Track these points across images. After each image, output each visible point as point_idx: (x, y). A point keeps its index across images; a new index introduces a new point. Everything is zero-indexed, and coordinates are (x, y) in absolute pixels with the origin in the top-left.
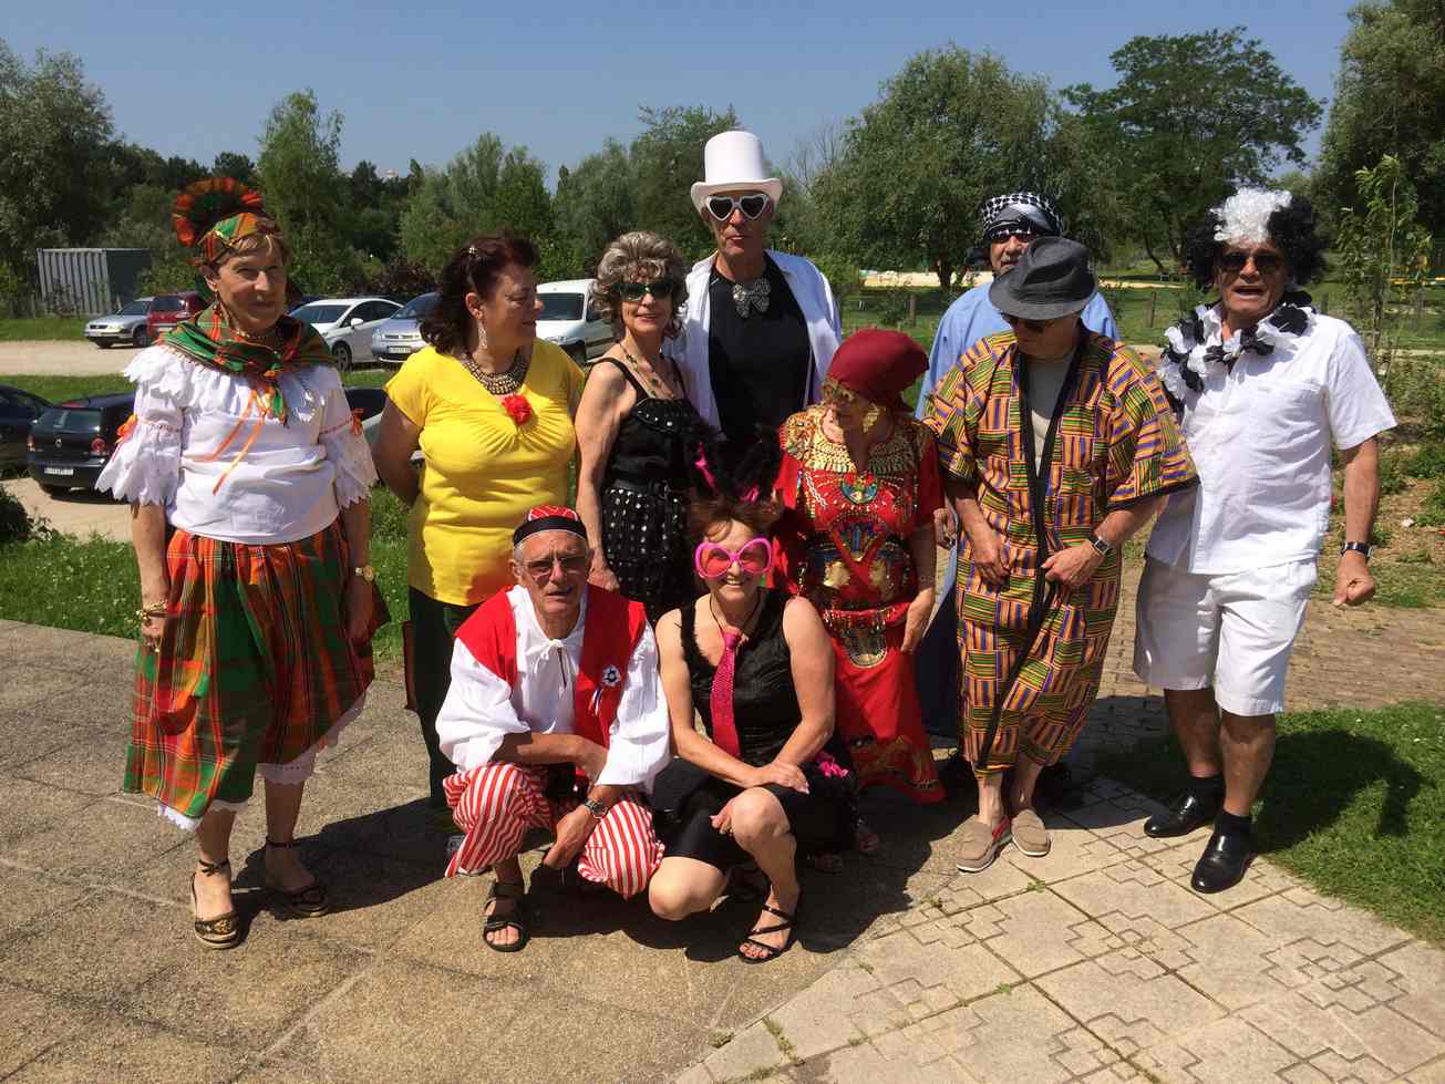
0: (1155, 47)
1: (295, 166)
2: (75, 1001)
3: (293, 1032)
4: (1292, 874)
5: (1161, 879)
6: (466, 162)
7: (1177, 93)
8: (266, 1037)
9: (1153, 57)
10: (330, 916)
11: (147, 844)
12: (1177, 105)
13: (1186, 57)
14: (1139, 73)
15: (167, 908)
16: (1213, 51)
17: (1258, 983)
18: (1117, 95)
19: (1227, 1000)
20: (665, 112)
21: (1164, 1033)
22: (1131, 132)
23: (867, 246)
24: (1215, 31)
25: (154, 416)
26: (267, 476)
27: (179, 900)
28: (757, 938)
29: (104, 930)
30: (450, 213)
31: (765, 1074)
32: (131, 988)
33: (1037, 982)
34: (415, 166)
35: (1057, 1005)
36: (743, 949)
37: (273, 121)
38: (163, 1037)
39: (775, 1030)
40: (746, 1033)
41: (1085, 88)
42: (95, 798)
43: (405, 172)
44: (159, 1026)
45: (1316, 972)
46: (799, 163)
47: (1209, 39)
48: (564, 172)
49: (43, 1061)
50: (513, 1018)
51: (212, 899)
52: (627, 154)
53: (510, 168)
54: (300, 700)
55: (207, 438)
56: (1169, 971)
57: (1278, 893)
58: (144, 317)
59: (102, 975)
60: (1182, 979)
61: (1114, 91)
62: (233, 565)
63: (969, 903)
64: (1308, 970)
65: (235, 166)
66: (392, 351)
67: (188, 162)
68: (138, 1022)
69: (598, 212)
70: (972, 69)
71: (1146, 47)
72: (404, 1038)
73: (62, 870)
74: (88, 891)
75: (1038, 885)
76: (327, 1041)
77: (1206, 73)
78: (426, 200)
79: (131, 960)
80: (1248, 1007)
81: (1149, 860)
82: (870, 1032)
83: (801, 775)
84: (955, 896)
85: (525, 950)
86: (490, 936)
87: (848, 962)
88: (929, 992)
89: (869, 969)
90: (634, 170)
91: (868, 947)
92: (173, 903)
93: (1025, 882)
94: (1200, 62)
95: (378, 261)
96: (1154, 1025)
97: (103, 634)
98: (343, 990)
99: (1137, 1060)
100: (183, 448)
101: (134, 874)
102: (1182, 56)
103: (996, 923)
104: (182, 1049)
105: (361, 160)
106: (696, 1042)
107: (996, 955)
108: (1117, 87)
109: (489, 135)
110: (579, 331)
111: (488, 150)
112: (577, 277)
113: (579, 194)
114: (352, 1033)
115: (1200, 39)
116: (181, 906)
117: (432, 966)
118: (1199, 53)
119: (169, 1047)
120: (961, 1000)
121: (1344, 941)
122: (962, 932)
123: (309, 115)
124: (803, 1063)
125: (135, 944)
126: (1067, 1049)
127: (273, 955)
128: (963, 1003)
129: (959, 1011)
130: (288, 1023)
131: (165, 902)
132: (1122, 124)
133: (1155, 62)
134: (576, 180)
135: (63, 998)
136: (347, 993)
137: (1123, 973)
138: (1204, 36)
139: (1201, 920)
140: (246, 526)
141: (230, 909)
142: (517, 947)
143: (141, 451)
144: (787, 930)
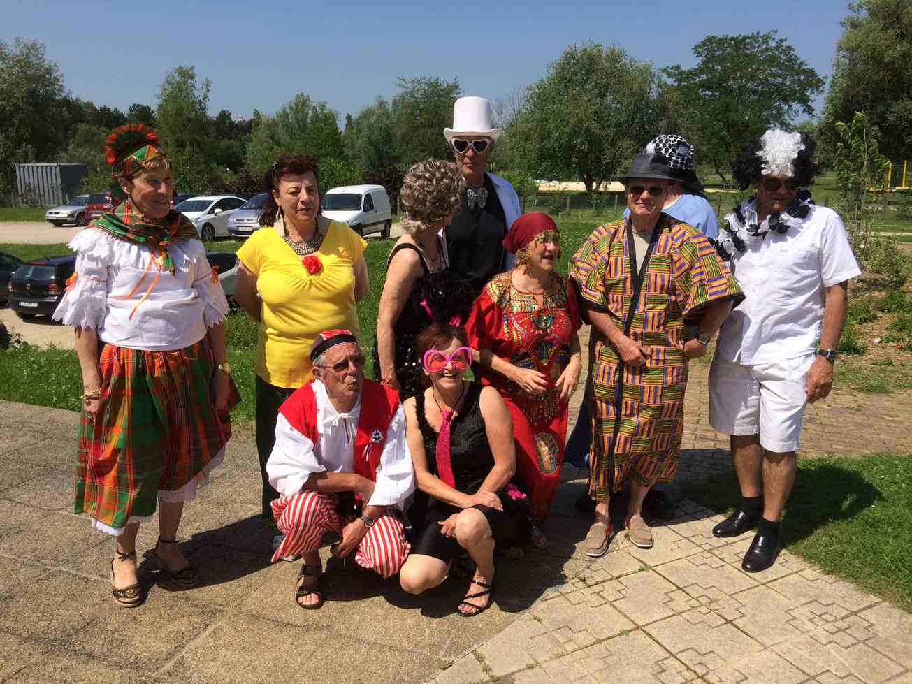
0: (721, 42)
1: (179, 113)
2: (37, 640)
3: (175, 660)
4: (805, 561)
5: (723, 563)
6: (288, 110)
7: (734, 71)
9: (719, 48)
11: (83, 541)
12: (734, 79)
13: (740, 48)
14: (710, 58)
15: (95, 582)
16: (757, 45)
17: (784, 629)
18: (692, 74)
19: (766, 641)
20: (414, 81)
21: (725, 661)
22: (706, 95)
23: (540, 165)
24: (758, 33)
25: (89, 272)
26: (164, 307)
27: (103, 576)
28: (469, 601)
29: (55, 595)
30: (278, 143)
32: (73, 631)
33: (645, 628)
34: (256, 113)
35: (658, 643)
36: (461, 607)
37: (166, 84)
38: (93, 663)
39: (480, 659)
40: (462, 661)
41: (677, 68)
42: (50, 512)
43: (249, 117)
44: (90, 656)
45: (820, 622)
46: (497, 114)
47: (754, 38)
48: (349, 118)
49: (17, 678)
50: (314, 652)
51: (124, 576)
52: (390, 106)
53: (316, 115)
54: (184, 449)
55: (124, 285)
56: (728, 622)
57: (796, 572)
58: (84, 207)
59: (54, 624)
60: (735, 626)
61: (695, 70)
62: (144, 364)
63: (602, 579)
64: (815, 621)
65: (142, 113)
66: (240, 229)
67: (112, 110)
68: (77, 653)
69: (371, 143)
70: (604, 55)
71: (715, 42)
72: (246, 664)
73: (29, 557)
74: (46, 570)
75: (645, 568)
76: (197, 666)
77: (752, 59)
78: (262, 134)
79: (72, 614)
80: (777, 644)
81: (715, 552)
82: (540, 660)
83: (497, 499)
84: (594, 574)
85: (322, 608)
86: (300, 599)
87: (526, 616)
88: (577, 635)
89: (540, 620)
90: (394, 116)
91: (540, 607)
92: (99, 578)
93: (638, 565)
94: (749, 52)
95: (231, 172)
96: (718, 656)
97: (56, 407)
98: (207, 633)
99: (708, 677)
100: (108, 292)
101: (74, 560)
102: (737, 48)
103: (619, 591)
104: (105, 671)
105: (222, 109)
106: (430, 666)
107: (619, 611)
108: (697, 67)
109: (302, 94)
110: (359, 217)
111: (302, 103)
112: (358, 184)
113: (359, 131)
114: (213, 660)
115: (749, 38)
116: (105, 580)
117: (263, 618)
118: (748, 47)
119: (96, 669)
120: (597, 640)
121: (838, 602)
122: (598, 597)
123: (189, 81)
124: (498, 679)
125: (75, 604)
126: (664, 671)
127: (163, 612)
128: (599, 642)
129: (596, 647)
130: (172, 654)
131: (94, 577)
132: (700, 90)
133: (721, 51)
134: (357, 123)
135: (29, 638)
136: (210, 635)
137: (699, 623)
138: (751, 36)
139: (748, 589)
140: (151, 339)
141: (135, 582)
142: (317, 606)
143: (81, 295)
144: (488, 595)
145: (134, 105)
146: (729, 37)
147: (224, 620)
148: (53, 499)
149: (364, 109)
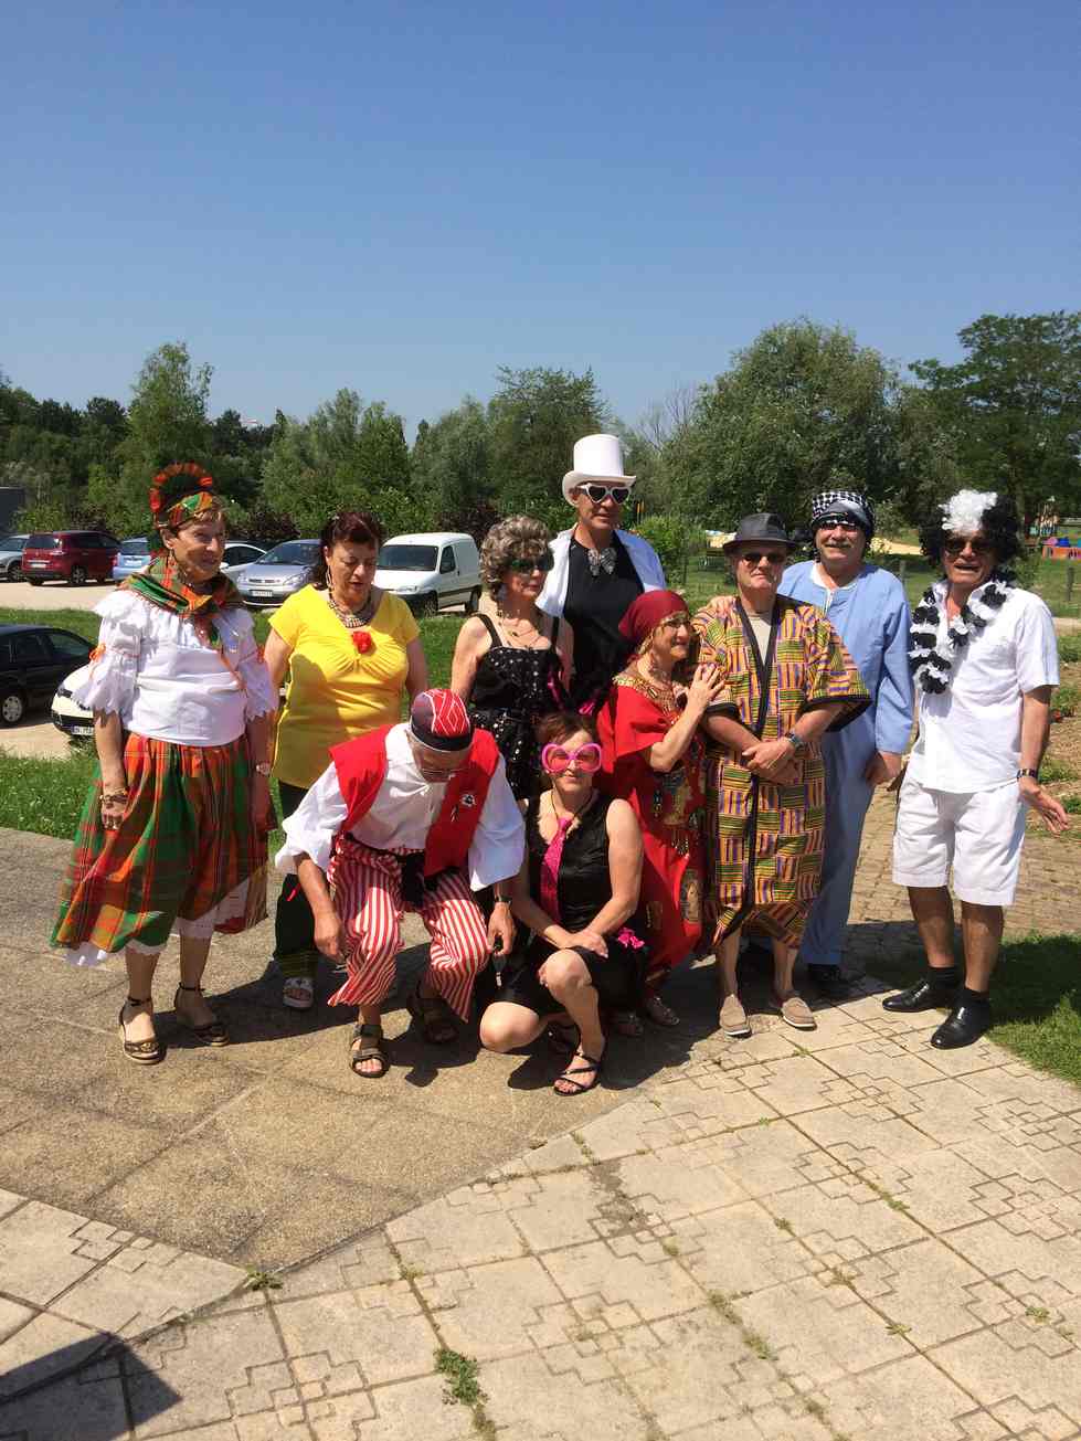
0: (1003, 325)
1: (165, 415)
2: (36, 1094)
3: (206, 1122)
4: (1012, 1053)
5: (904, 1052)
6: (326, 414)
7: (1023, 372)
8: (185, 1123)
9: (1000, 335)
10: (230, 1046)
11: (79, 989)
12: (1023, 382)
13: (1032, 335)
14: (986, 350)
15: (100, 1035)
16: (1059, 331)
17: (969, 1127)
18: (961, 372)
19: (943, 1139)
20: (523, 374)
21: (887, 1157)
22: (977, 406)
23: (712, 506)
24: (1062, 313)
25: (120, 645)
27: (109, 1030)
28: (569, 1077)
29: (52, 1048)
30: (310, 462)
31: (569, 1169)
32: (78, 1087)
33: (791, 1119)
34: (280, 415)
35: (806, 1135)
36: (557, 1083)
37: (147, 371)
38: (106, 1122)
39: (579, 1141)
40: (556, 1142)
41: (933, 363)
42: (33, 956)
43: (268, 421)
44: (102, 1113)
45: (1018, 1122)
46: (652, 425)
47: (1056, 320)
48: (424, 426)
49: (17, 1132)
50: (375, 1122)
51: (140, 1029)
52: (485, 412)
53: (369, 428)
56: (898, 1116)
57: (998, 1067)
58: (20, 554)
59: (54, 1077)
60: (908, 1122)
61: (961, 367)
62: (179, 762)
63: (743, 1063)
64: (1011, 1120)
65: (106, 412)
66: (255, 594)
67: (62, 405)
68: (85, 1110)
69: (454, 465)
70: (821, 342)
71: (994, 325)
72: (292, 1131)
73: (14, 1004)
74: (37, 1020)
75: (801, 1052)
76: (232, 1130)
77: (1051, 352)
78: (288, 449)
79: (76, 1068)
80: (958, 1143)
81: (896, 1039)
82: (653, 1147)
83: (603, 942)
84: (732, 1057)
85: (384, 1078)
86: (358, 1065)
87: (641, 1098)
88: (704, 1122)
89: (658, 1104)
90: (491, 429)
91: (658, 1089)
92: (103, 1031)
93: (791, 1050)
94: (1047, 342)
95: (238, 506)
96: (879, 1152)
97: (22, 829)
98: (243, 1096)
99: (863, 1174)
100: (139, 671)
101: (71, 1008)
102: (1028, 336)
103: (763, 1077)
104: (121, 1128)
105: (228, 409)
106: (518, 1145)
107: (761, 1099)
108: (964, 363)
109: (346, 390)
110: (432, 582)
111: (347, 403)
112: (432, 531)
113: (436, 449)
114: (251, 1125)
115: (1046, 319)
116: (111, 1034)
117: (311, 1085)
118: (1046, 333)
119: (112, 1127)
120: (729, 1128)
121: (1046, 1102)
122: (735, 1082)
123: (180, 365)
124: (600, 1163)
125: (78, 1059)
126: (808, 1164)
127: (187, 1071)
128: (730, 1130)
129: (725, 1136)
130: (200, 1116)
131: (98, 1030)
132: (969, 399)
133: (1003, 340)
134: (435, 434)
135: (26, 1091)
136: (247, 1099)
137: (861, 1116)
138: (1050, 316)
139: (932, 1082)
141: (153, 1035)
142: (379, 1075)
143: (110, 671)
144: (593, 1073)
145: (95, 399)
146: (1016, 318)
147: (265, 1083)
148: (34, 941)
149: (446, 414)
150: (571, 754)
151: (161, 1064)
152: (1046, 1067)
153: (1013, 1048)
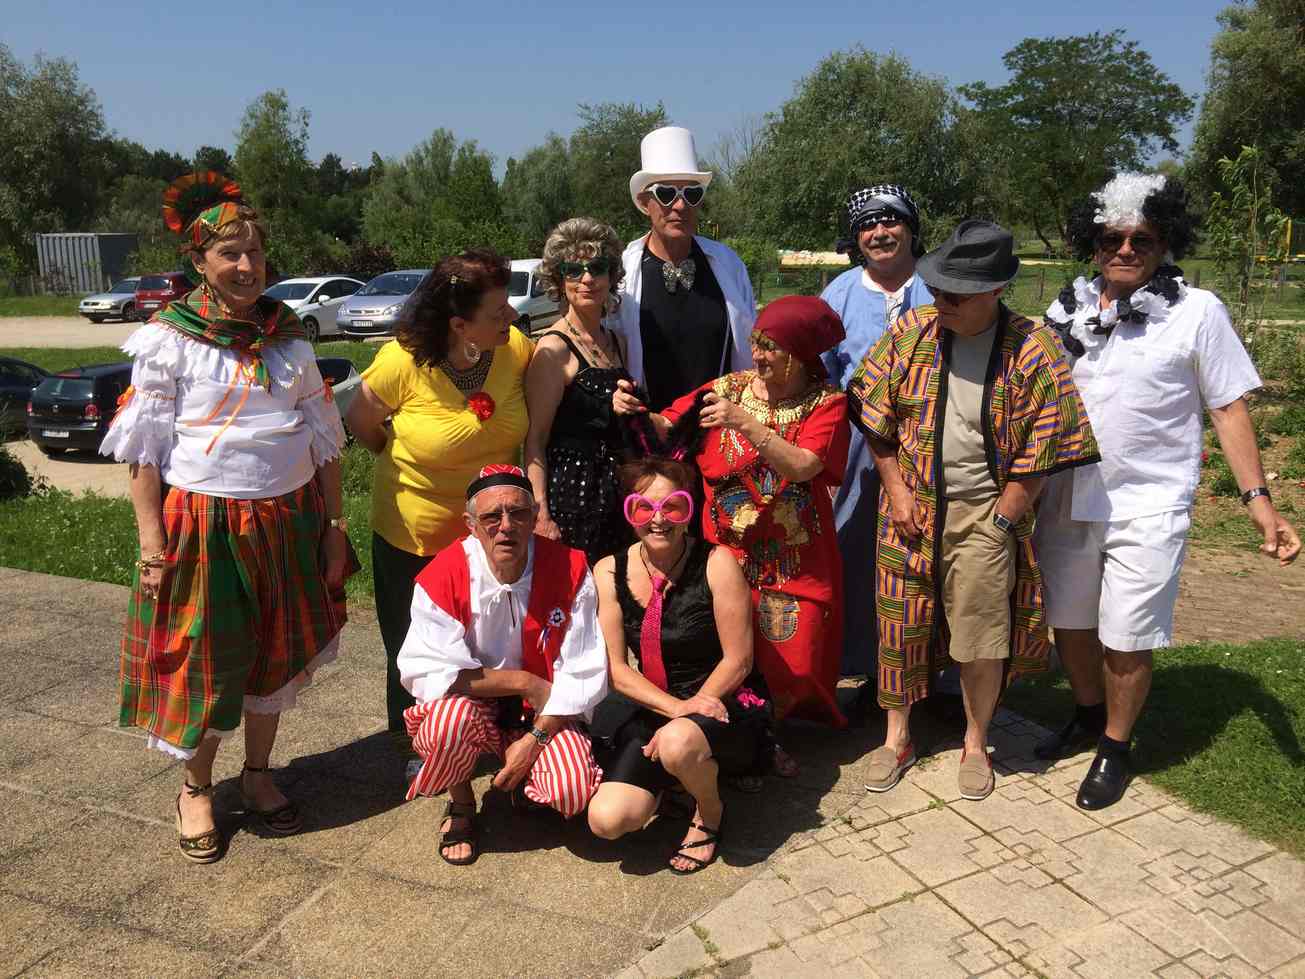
0: (1043, 48)
1: (266, 158)
2: (73, 910)
3: (268, 937)
4: (1167, 793)
5: (1049, 797)
6: (423, 154)
7: (1064, 90)
9: (1041, 57)
11: (137, 769)
12: (1063, 100)
13: (1071, 57)
14: (1029, 71)
15: (155, 827)
16: (1095, 51)
17: (1137, 891)
18: (1008, 92)
19: (1111, 908)
20: (601, 109)
21: (1052, 937)
22: (1022, 124)
23: (784, 228)
24: (1097, 34)
25: (151, 386)
26: (254, 438)
27: (166, 819)
28: (685, 852)
29: (98, 847)
30: (408, 200)
32: (123, 898)
33: (937, 890)
34: (376, 158)
35: (957, 911)
36: (673, 862)
37: (248, 118)
38: (151, 944)
39: (701, 934)
40: (675, 938)
41: (980, 86)
42: (89, 729)
43: (366, 163)
44: (148, 932)
45: (1189, 880)
46: (722, 154)
47: (1092, 41)
48: (511, 162)
49: (44, 965)
50: (466, 925)
51: (195, 819)
52: (567, 147)
53: (463, 161)
54: (280, 638)
55: (199, 405)
56: (1056, 881)
57: (1155, 810)
58: (132, 295)
59: (97, 887)
60: (1067, 887)
61: (1006, 88)
62: (225, 518)
63: (876, 820)
64: (1182, 879)
65: (214, 159)
66: (356, 324)
67: (172, 155)
68: (129, 929)
69: (541, 199)
70: (878, 68)
71: (1035, 48)
72: (368, 943)
73: (60, 792)
74: (84, 811)
75: (938, 803)
76: (299, 946)
77: (1088, 71)
78: (387, 187)
79: (124, 872)
80: (1128, 912)
81: (1038, 780)
82: (788, 936)
83: (722, 706)
84: (864, 814)
85: (477, 863)
86: (445, 851)
87: (768, 873)
88: (841, 900)
89: (787, 880)
90: (573, 160)
91: (786, 860)
92: (159, 822)
93: (927, 801)
94: (1083, 61)
95: (344, 243)
96: (1043, 929)
97: (96, 580)
98: (313, 899)
99: (1027, 960)
100: (176, 415)
101: (125, 796)
102: (1067, 56)
103: (900, 838)
104: (169, 954)
105: (328, 152)
106: (630, 946)
107: (901, 867)
108: (1009, 85)
109: (442, 130)
110: (524, 306)
111: (442, 143)
112: (523, 258)
113: (524, 183)
114: (321, 938)
115: (1083, 41)
116: (168, 825)
117: (393, 878)
118: (1083, 54)
119: (157, 951)
120: (869, 908)
121: (1214, 852)
122: (870, 846)
123: (281, 112)
124: (726, 964)
125: (126, 860)
126: (965, 950)
127: (251, 869)
128: (871, 910)
129: (868, 917)
130: (264, 929)
131: (153, 821)
132: (1014, 118)
133: (1043, 61)
134: (522, 171)
135: (62, 908)
136: (317, 902)
137: (1015, 882)
138: (1086, 38)
139: (1085, 834)
140: (238, 482)
141: (212, 827)
142: (469, 861)
143: (139, 418)
144: (711, 846)
145: (203, 149)
146: (1055, 41)
148: (94, 711)
149: (532, 149)
150: (656, 504)
151: (222, 862)
152: (1206, 808)
153: (1167, 787)
